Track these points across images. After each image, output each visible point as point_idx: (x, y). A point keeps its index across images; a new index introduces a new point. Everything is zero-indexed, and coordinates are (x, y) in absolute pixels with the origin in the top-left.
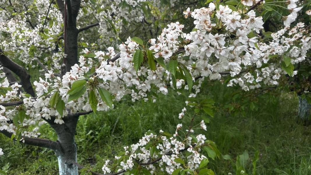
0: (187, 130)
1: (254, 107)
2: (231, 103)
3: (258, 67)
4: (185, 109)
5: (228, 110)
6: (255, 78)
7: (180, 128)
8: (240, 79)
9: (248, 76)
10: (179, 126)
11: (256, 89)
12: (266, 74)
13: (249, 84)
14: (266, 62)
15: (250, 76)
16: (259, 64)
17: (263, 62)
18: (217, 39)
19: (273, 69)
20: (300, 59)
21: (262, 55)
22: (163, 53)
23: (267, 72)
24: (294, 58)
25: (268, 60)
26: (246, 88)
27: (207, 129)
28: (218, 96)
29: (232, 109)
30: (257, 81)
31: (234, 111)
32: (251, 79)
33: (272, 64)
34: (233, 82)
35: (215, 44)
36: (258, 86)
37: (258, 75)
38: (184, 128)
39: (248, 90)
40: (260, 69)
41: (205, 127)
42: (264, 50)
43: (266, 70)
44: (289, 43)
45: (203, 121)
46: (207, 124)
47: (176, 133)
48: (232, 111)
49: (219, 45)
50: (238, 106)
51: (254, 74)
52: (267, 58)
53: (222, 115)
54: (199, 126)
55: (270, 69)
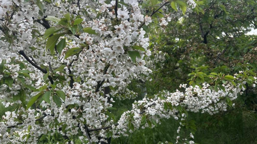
0: (183, 139)
1: (221, 124)
2: (206, 122)
3: (215, 103)
4: (180, 127)
5: (205, 127)
6: (215, 108)
7: (178, 138)
8: (207, 109)
9: (211, 108)
10: (178, 137)
11: (216, 113)
12: (220, 106)
13: (212, 112)
14: (218, 100)
15: (212, 108)
16: (215, 101)
17: (217, 100)
18: (195, 99)
19: (223, 103)
20: (234, 98)
21: (216, 97)
22: (175, 104)
23: (220, 105)
24: (232, 98)
25: (219, 99)
26: (211, 114)
27: (194, 137)
28: (196, 118)
29: (207, 126)
30: (216, 109)
31: (208, 127)
32: (213, 109)
33: (222, 100)
34: (204, 111)
35: (195, 100)
36: (218, 112)
37: (216, 107)
38: (181, 138)
39: (212, 114)
40: (216, 103)
41: (193, 137)
42: (216, 95)
43: (219, 104)
44: (228, 91)
45: (191, 133)
46: (193, 135)
47: (177, 141)
48: (207, 128)
49: (196, 100)
50: (211, 124)
51: (214, 106)
52: (218, 98)
53: (201, 132)
54: (189, 136)
55: (221, 103)
